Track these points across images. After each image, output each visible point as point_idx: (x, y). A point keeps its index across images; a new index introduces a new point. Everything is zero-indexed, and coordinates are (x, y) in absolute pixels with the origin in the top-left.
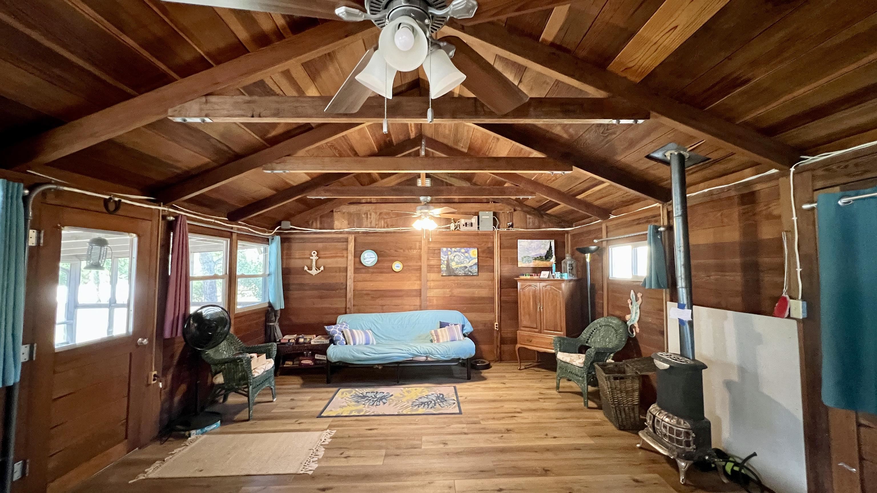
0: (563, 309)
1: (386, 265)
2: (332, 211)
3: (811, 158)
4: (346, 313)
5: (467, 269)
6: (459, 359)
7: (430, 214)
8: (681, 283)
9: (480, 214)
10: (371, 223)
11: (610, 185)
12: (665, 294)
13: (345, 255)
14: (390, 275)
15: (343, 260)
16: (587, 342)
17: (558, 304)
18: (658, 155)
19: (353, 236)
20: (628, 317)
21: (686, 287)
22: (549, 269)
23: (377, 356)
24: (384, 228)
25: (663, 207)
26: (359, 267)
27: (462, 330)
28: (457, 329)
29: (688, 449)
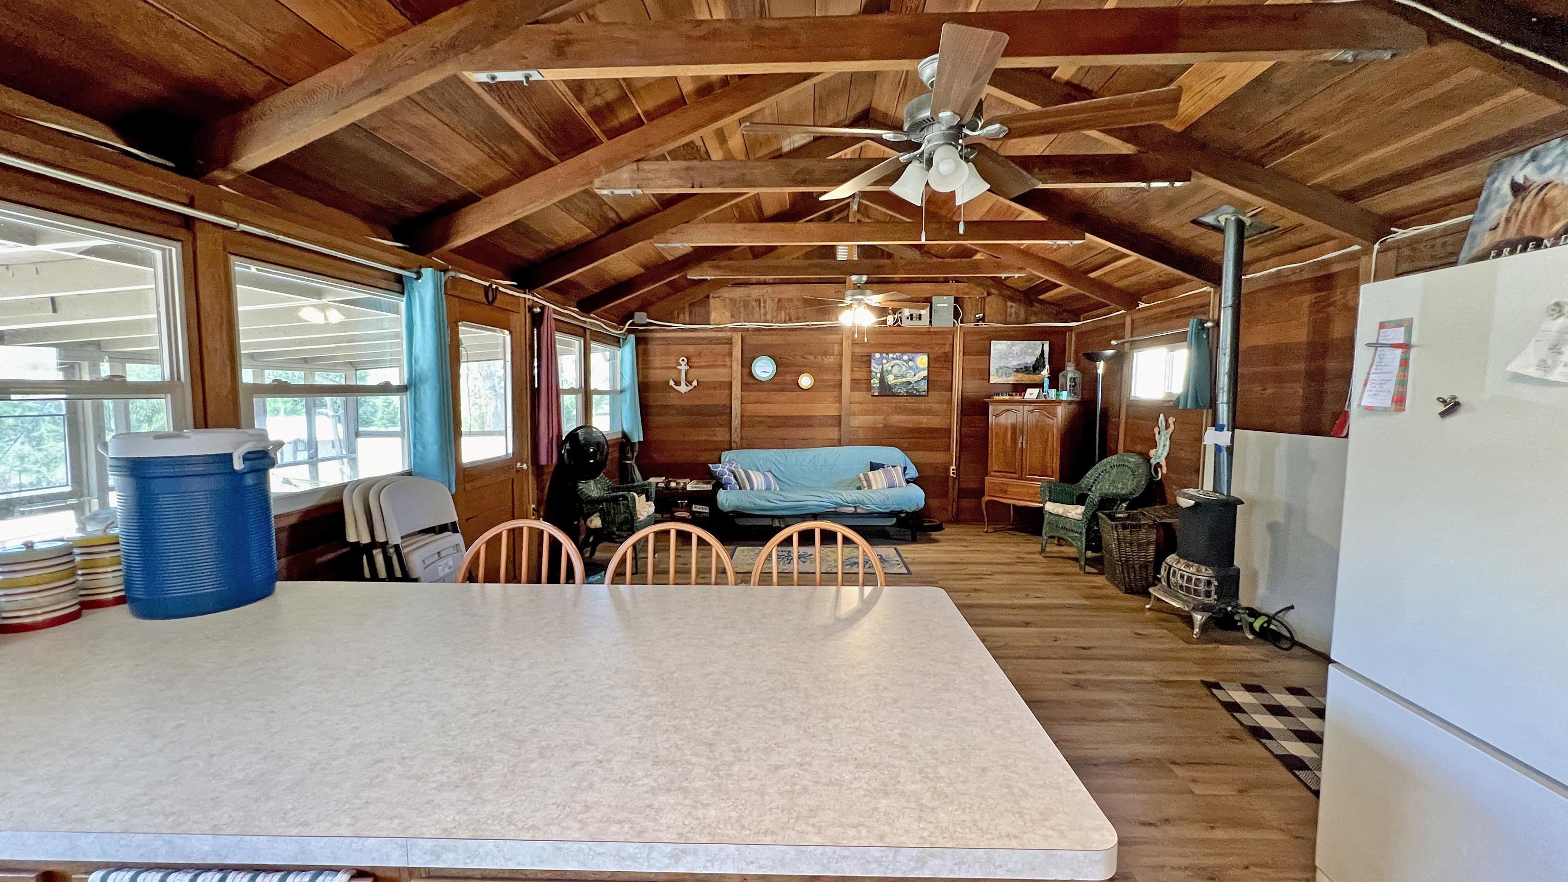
0: (1057, 445)
1: (789, 378)
2: (708, 297)
3: (1401, 231)
4: (731, 449)
5: (911, 386)
6: (901, 512)
7: (867, 302)
8: (1223, 397)
9: (934, 299)
10: (765, 314)
11: (1138, 260)
12: (1206, 415)
13: (728, 363)
14: (794, 394)
15: (725, 371)
16: (1090, 490)
17: (1050, 439)
18: (1209, 219)
19: (740, 334)
20: (1152, 452)
21: (1228, 403)
22: (1040, 386)
23: (786, 504)
24: (785, 322)
25: (1215, 292)
26: (750, 381)
27: (904, 474)
28: (897, 471)
29: (1207, 601)
